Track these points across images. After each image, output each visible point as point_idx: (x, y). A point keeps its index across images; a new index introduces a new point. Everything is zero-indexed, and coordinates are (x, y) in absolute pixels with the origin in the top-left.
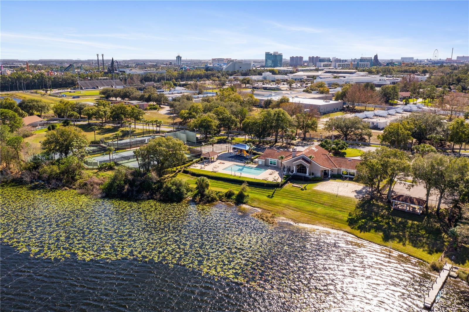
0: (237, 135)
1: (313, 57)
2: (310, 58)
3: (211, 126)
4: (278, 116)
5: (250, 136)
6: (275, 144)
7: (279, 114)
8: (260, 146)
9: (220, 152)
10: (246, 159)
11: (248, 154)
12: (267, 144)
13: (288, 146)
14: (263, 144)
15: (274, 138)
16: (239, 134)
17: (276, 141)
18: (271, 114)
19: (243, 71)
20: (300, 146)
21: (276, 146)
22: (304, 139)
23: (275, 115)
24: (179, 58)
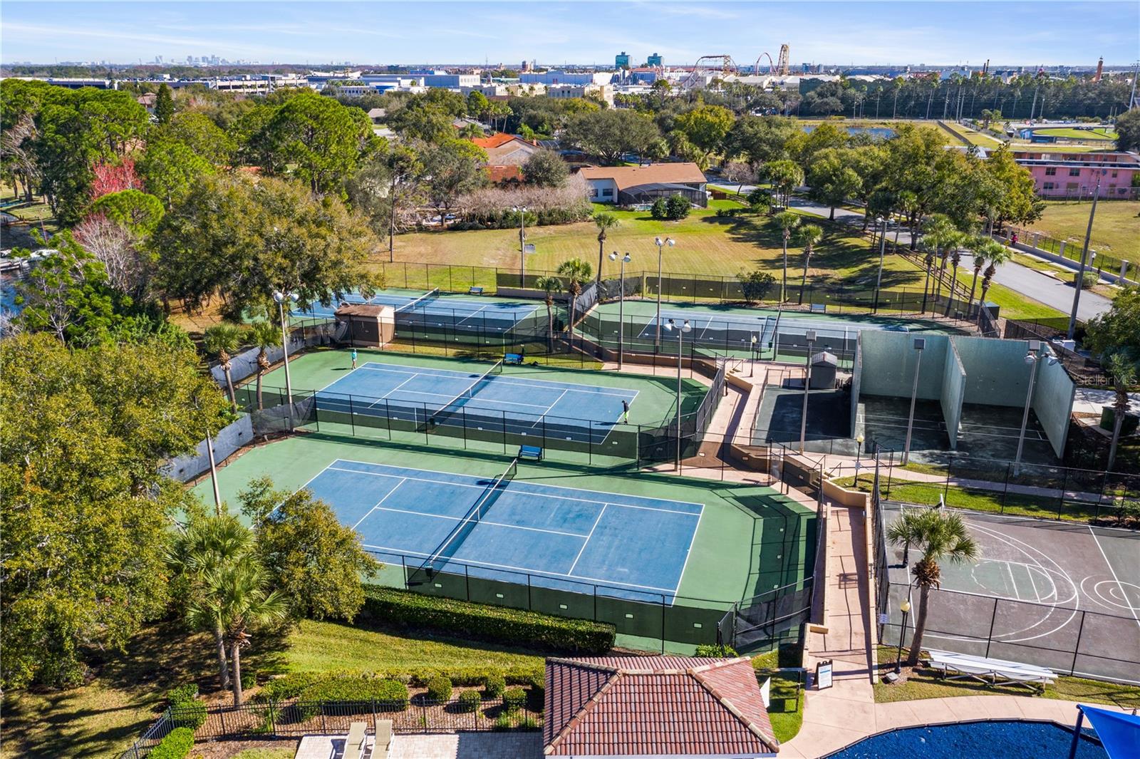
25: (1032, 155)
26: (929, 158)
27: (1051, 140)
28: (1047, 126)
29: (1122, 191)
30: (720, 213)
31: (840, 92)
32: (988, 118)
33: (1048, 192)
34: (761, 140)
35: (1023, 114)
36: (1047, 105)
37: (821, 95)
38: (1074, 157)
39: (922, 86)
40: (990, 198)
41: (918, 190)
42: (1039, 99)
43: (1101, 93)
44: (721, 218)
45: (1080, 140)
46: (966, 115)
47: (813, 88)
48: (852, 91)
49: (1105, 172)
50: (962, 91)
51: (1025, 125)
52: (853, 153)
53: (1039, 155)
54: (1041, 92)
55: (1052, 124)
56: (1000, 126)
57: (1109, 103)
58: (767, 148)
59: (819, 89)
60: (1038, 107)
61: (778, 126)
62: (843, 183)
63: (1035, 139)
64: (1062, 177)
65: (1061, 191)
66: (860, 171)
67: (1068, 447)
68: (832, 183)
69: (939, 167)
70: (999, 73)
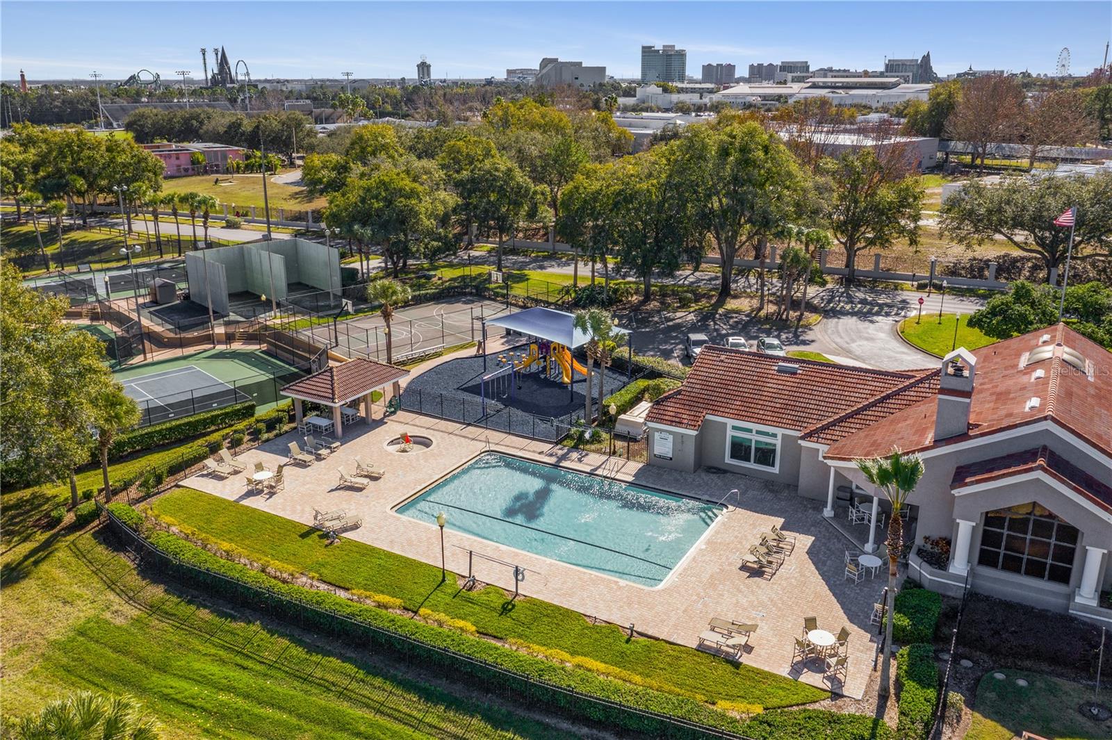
0: (540, 263)
1: (760, 66)
2: (752, 67)
3: (413, 213)
4: (746, 161)
5: (598, 266)
6: (721, 303)
7: (744, 150)
8: (650, 314)
9: (430, 349)
10: (574, 402)
11: (585, 370)
12: (684, 304)
13: (793, 314)
14: (665, 306)
15: (709, 272)
16: (553, 257)
17: (725, 292)
18: (704, 147)
19: (582, 85)
20: (843, 313)
21: (728, 315)
22: (850, 279)
23: (724, 152)
24: (425, 69)
29: (186, 170)
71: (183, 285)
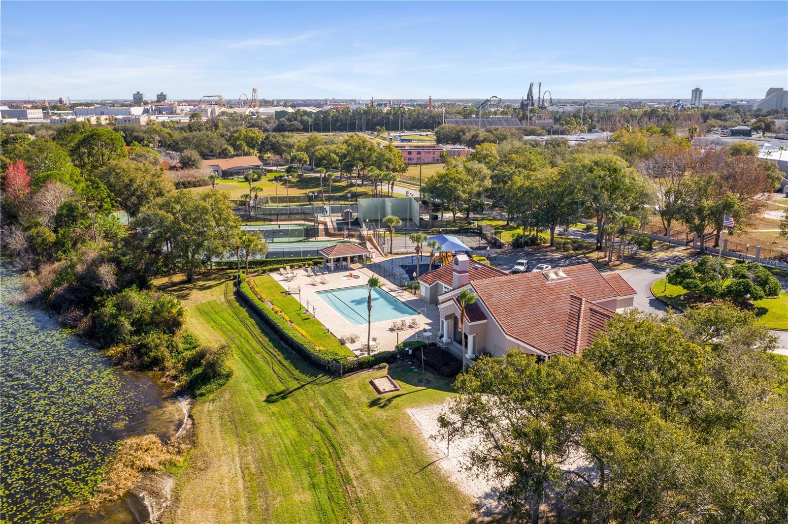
17: (599, 247)
24: (698, 93)
25: (402, 147)
26: (364, 148)
27: (409, 141)
28: (408, 134)
29: (438, 160)
30: (275, 177)
31: (299, 118)
32: (379, 131)
33: (410, 162)
34: (280, 144)
35: (395, 129)
36: (406, 122)
37: (289, 120)
38: (418, 147)
39: (342, 114)
40: (389, 161)
41: (362, 160)
42: (402, 120)
43: (430, 117)
44: (276, 179)
45: (422, 141)
46: (367, 129)
47: (284, 116)
48: (305, 118)
49: (430, 152)
50: (364, 117)
51: (397, 134)
52: (333, 147)
53: (405, 147)
54: (402, 116)
55: (410, 133)
56: (385, 134)
57: (434, 122)
58: (284, 148)
59: (287, 117)
60: (402, 125)
61: (288, 137)
62: (330, 160)
63: (402, 141)
64: (414, 155)
65: (415, 161)
66: (337, 154)
67: (420, 223)
68: (326, 160)
69: (369, 150)
70: (379, 105)
71: (356, 214)
